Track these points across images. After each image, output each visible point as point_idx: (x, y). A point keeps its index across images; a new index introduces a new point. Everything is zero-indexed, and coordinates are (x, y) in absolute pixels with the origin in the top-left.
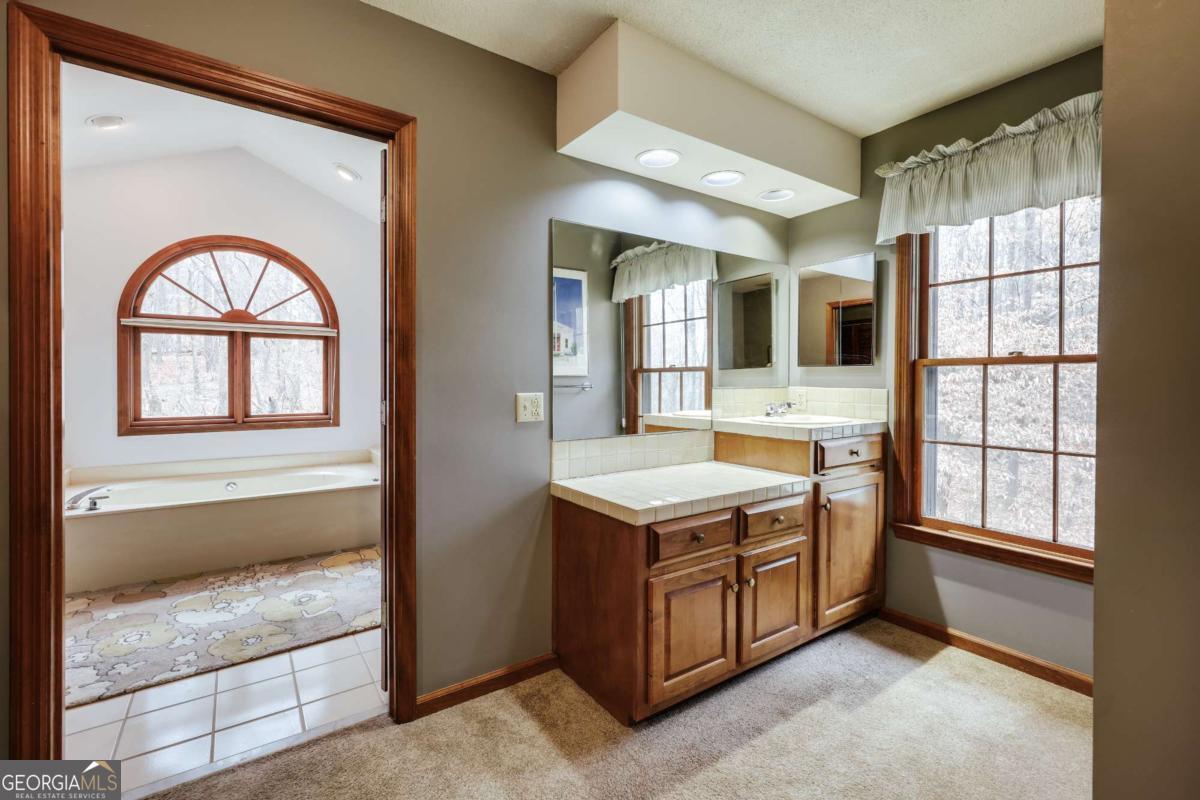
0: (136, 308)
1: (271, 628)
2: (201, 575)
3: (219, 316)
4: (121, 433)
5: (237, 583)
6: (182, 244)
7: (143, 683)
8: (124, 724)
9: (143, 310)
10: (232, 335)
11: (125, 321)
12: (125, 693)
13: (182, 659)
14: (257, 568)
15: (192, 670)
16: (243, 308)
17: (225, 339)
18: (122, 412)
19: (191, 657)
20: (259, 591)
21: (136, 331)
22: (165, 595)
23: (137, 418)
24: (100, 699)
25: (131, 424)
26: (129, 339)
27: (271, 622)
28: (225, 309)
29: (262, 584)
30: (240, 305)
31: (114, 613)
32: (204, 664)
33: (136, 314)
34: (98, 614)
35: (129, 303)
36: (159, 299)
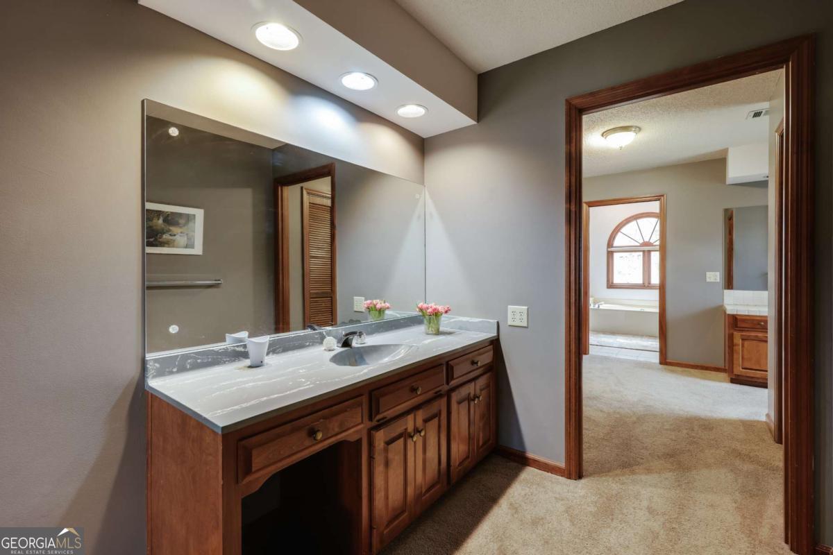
0: (612, 245)
3: (639, 244)
6: (626, 220)
9: (615, 245)
10: (644, 251)
11: (610, 250)
16: (648, 240)
17: (641, 253)
18: (608, 281)
21: (612, 252)
23: (612, 283)
25: (611, 285)
26: (610, 255)
28: (641, 241)
30: (647, 239)
33: (612, 247)
35: (610, 244)
36: (620, 241)
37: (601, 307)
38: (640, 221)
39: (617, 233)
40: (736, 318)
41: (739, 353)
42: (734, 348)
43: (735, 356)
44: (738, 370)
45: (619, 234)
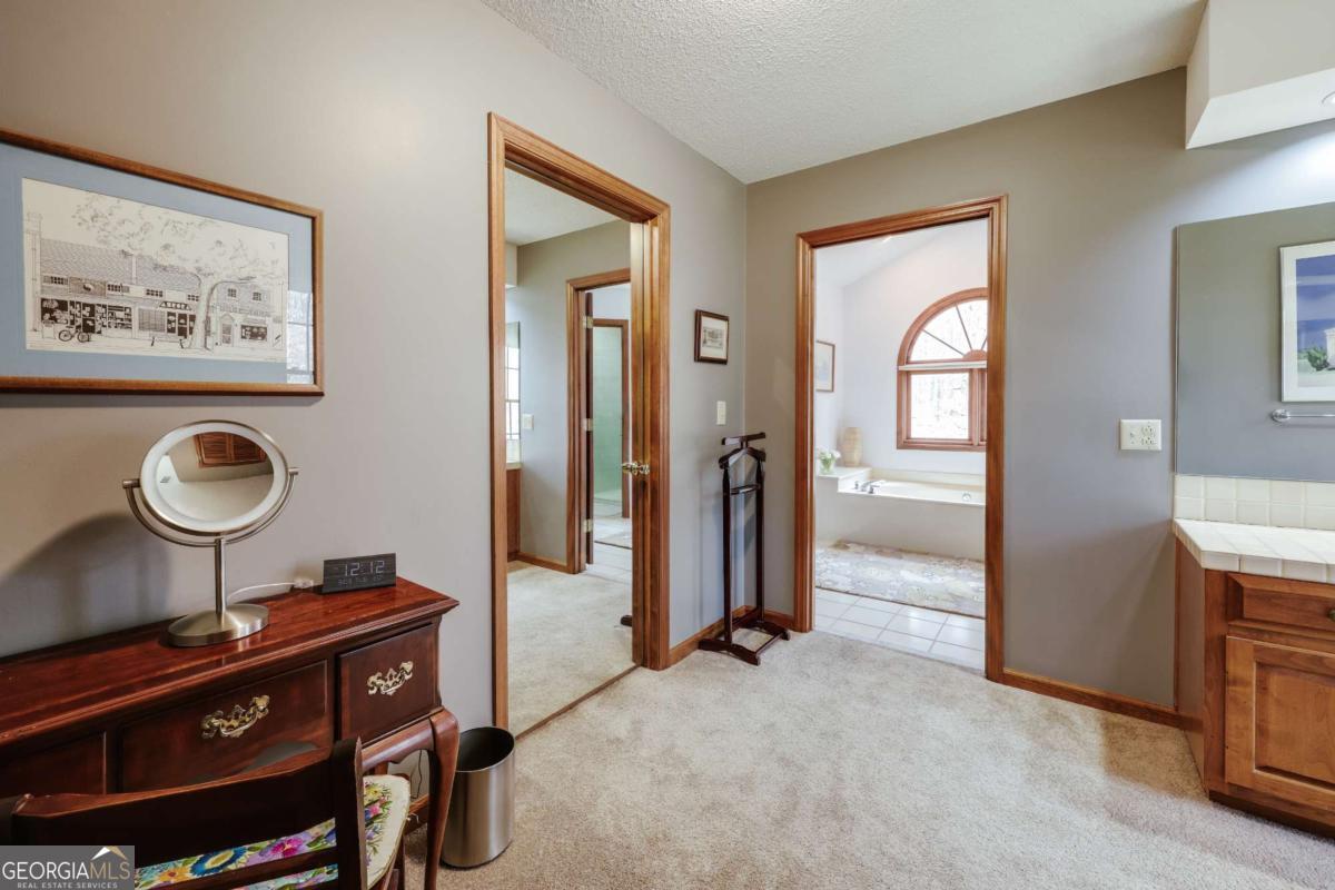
0: (908, 358)
1: (946, 596)
2: (927, 554)
3: (961, 357)
4: (898, 448)
5: (946, 566)
6: (935, 305)
7: (866, 594)
8: (849, 609)
9: (913, 358)
10: (971, 371)
11: (902, 368)
12: (857, 595)
13: (890, 591)
14: (966, 561)
15: (891, 598)
16: (969, 350)
17: (967, 375)
18: (899, 433)
19: (895, 592)
20: (956, 575)
21: (908, 373)
22: (901, 558)
23: (908, 438)
24: (847, 593)
25: (905, 443)
26: (904, 377)
27: (951, 594)
28: (966, 350)
29: (960, 571)
30: (977, 345)
31: (873, 558)
32: (897, 598)
33: (908, 363)
34: (866, 556)
35: (903, 358)
36: (923, 350)
37: (877, 493)
38: (963, 307)
39: (918, 332)
40: (1238, 588)
41: (1245, 711)
42: (1231, 689)
43: (1233, 720)
44: (1243, 771)
45: (922, 334)
